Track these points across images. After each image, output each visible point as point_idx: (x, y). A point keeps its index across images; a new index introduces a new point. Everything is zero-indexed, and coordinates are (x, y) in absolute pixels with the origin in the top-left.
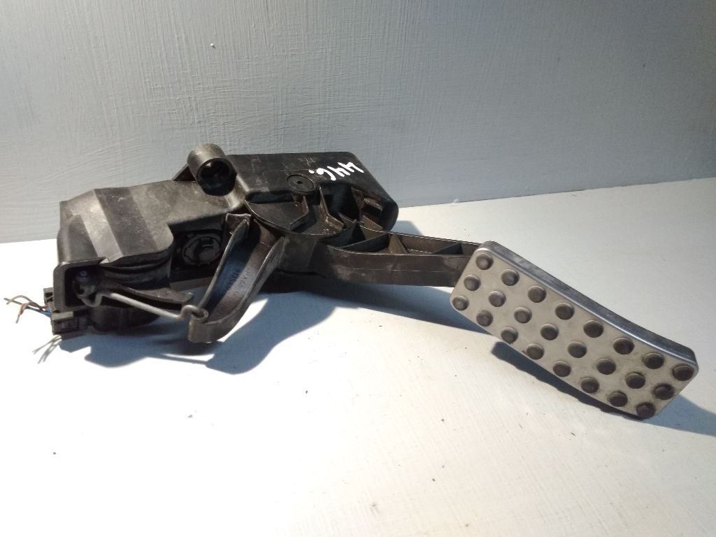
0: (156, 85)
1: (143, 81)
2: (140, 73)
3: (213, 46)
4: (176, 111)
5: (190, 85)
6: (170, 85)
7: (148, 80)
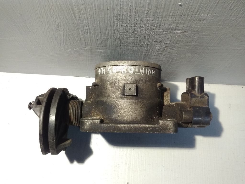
0: (122, 24)
1: (112, 21)
2: (110, 16)
3: (181, 5)
4: (133, 38)
5: (148, 26)
6: (133, 25)
7: (116, 21)
